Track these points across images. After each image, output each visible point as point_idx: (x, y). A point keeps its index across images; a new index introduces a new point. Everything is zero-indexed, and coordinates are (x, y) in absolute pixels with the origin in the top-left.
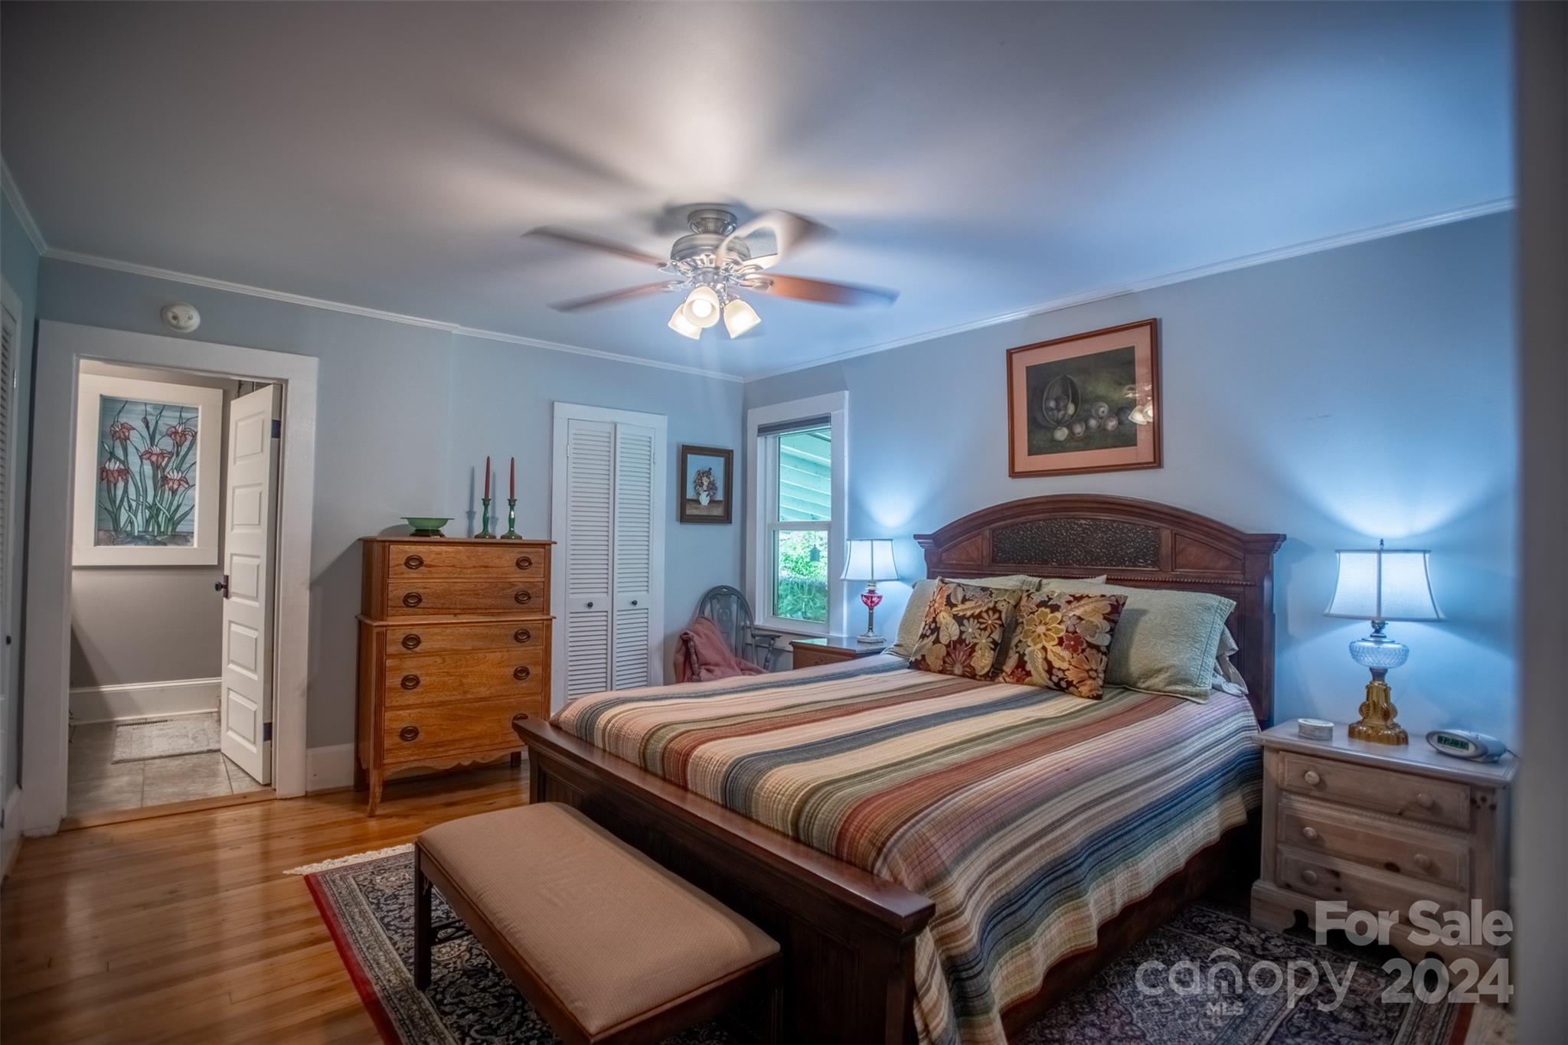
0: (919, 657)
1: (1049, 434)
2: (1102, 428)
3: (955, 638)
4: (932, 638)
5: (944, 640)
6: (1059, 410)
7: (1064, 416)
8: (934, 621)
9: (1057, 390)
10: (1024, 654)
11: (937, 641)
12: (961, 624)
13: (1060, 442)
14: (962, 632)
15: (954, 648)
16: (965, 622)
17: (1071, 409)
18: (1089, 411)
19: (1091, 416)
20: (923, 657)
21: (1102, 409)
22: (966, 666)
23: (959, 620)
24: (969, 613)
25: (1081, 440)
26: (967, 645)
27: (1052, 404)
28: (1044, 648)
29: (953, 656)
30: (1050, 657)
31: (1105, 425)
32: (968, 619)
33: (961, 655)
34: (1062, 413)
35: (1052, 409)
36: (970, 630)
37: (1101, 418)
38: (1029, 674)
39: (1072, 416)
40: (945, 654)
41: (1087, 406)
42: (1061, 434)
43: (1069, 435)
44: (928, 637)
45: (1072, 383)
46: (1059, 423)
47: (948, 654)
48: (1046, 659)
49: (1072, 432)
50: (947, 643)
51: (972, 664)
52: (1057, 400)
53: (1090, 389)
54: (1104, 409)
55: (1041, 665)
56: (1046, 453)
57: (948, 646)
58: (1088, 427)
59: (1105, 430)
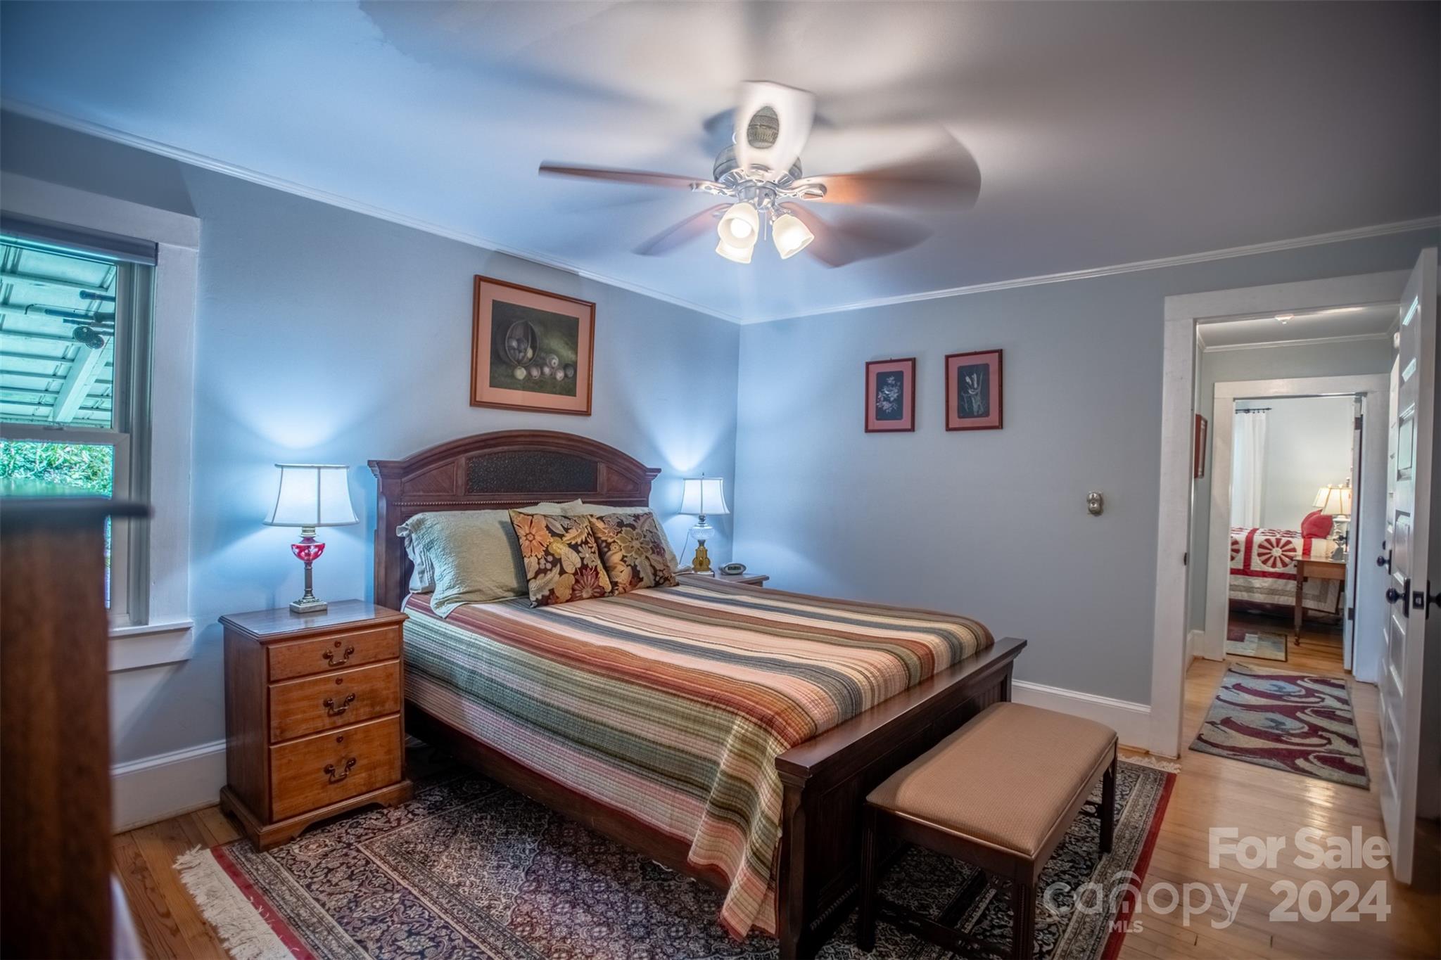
0: (546, 593)
1: (510, 371)
2: (553, 376)
3: (579, 565)
4: (557, 570)
5: (570, 569)
6: (520, 352)
7: (523, 357)
8: (547, 553)
9: (519, 332)
10: (636, 566)
11: (562, 572)
12: (578, 552)
13: (519, 380)
14: (582, 559)
15: (582, 575)
16: (580, 548)
17: (530, 353)
18: (544, 359)
19: (546, 364)
20: (552, 591)
21: (554, 361)
22: (596, 588)
23: (575, 547)
24: (579, 542)
25: (536, 383)
26: (591, 569)
27: (514, 344)
28: (647, 557)
29: (582, 582)
30: (654, 563)
31: (555, 374)
32: (581, 545)
33: (590, 579)
34: (522, 354)
35: (514, 349)
36: (587, 555)
37: (553, 368)
38: (641, 580)
39: (530, 360)
40: (573, 582)
41: (543, 355)
42: (521, 373)
43: (526, 376)
44: (551, 570)
45: (532, 330)
46: (520, 363)
47: (577, 581)
48: (651, 565)
49: (529, 374)
50: (574, 571)
51: (600, 584)
52: (519, 341)
53: (546, 341)
54: (555, 361)
55: (650, 570)
56: (506, 388)
57: (575, 574)
58: (542, 373)
59: (555, 378)
